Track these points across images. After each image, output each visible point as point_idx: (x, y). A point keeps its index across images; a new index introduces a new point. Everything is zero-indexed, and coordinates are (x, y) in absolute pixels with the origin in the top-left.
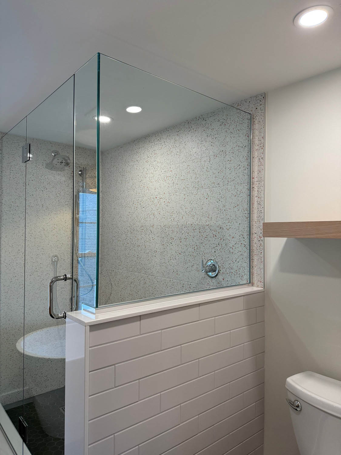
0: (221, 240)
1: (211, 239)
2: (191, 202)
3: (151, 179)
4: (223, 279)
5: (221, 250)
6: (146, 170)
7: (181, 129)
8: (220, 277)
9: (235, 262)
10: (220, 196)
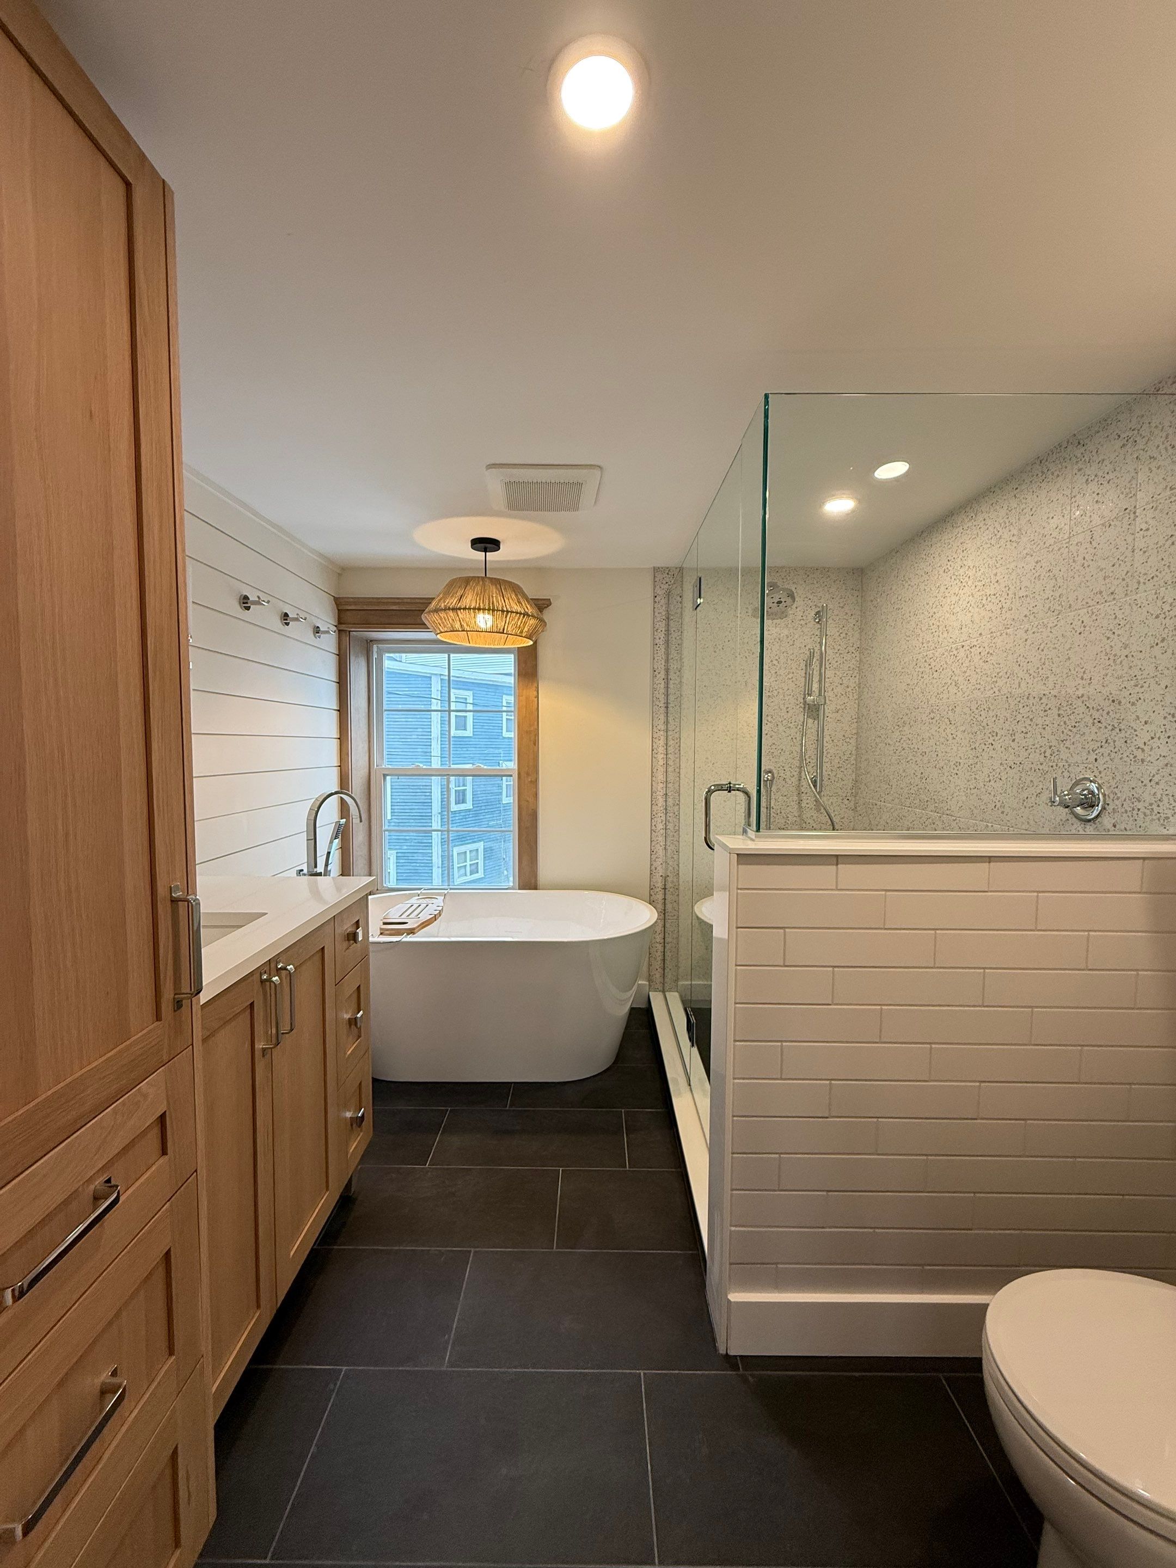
0: (1112, 730)
1: (1087, 730)
2: (1042, 647)
3: (952, 607)
4: (1115, 826)
5: (1113, 755)
6: (942, 589)
7: (1024, 480)
8: (1107, 821)
9: (1149, 784)
10: (1117, 621)
